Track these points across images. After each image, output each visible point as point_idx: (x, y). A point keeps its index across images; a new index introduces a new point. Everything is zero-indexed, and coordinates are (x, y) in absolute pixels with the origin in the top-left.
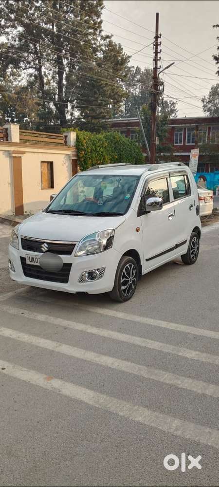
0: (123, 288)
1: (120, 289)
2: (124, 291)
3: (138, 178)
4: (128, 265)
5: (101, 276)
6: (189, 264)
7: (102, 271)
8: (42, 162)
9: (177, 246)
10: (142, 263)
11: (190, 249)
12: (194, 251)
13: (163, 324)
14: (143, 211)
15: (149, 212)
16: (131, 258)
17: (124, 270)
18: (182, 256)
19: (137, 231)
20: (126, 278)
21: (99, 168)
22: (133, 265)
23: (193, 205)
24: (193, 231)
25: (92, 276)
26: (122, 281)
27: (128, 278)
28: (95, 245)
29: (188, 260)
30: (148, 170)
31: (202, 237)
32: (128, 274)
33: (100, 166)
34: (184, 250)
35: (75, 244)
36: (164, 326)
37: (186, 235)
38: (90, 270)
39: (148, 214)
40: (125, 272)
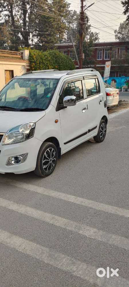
0: (44, 167)
1: (41, 168)
2: (46, 169)
3: (58, 80)
4: (48, 149)
5: (24, 160)
6: (99, 142)
7: (25, 156)
8: (6, 70)
9: (89, 131)
10: (61, 146)
11: (99, 132)
12: (102, 133)
13: (72, 199)
14: (61, 106)
15: (66, 107)
16: (51, 143)
17: (45, 153)
18: (94, 137)
19: (56, 122)
20: (47, 159)
21: (32, 73)
22: (53, 149)
23: (102, 101)
24: (102, 119)
25: (17, 160)
26: (43, 162)
27: (48, 159)
28: (19, 136)
29: (98, 139)
30: (67, 74)
31: (108, 123)
32: (49, 156)
33: (33, 72)
34: (95, 133)
35: (2, 135)
36: (72, 201)
37: (97, 122)
38: (15, 155)
39: (66, 109)
40: (46, 155)
